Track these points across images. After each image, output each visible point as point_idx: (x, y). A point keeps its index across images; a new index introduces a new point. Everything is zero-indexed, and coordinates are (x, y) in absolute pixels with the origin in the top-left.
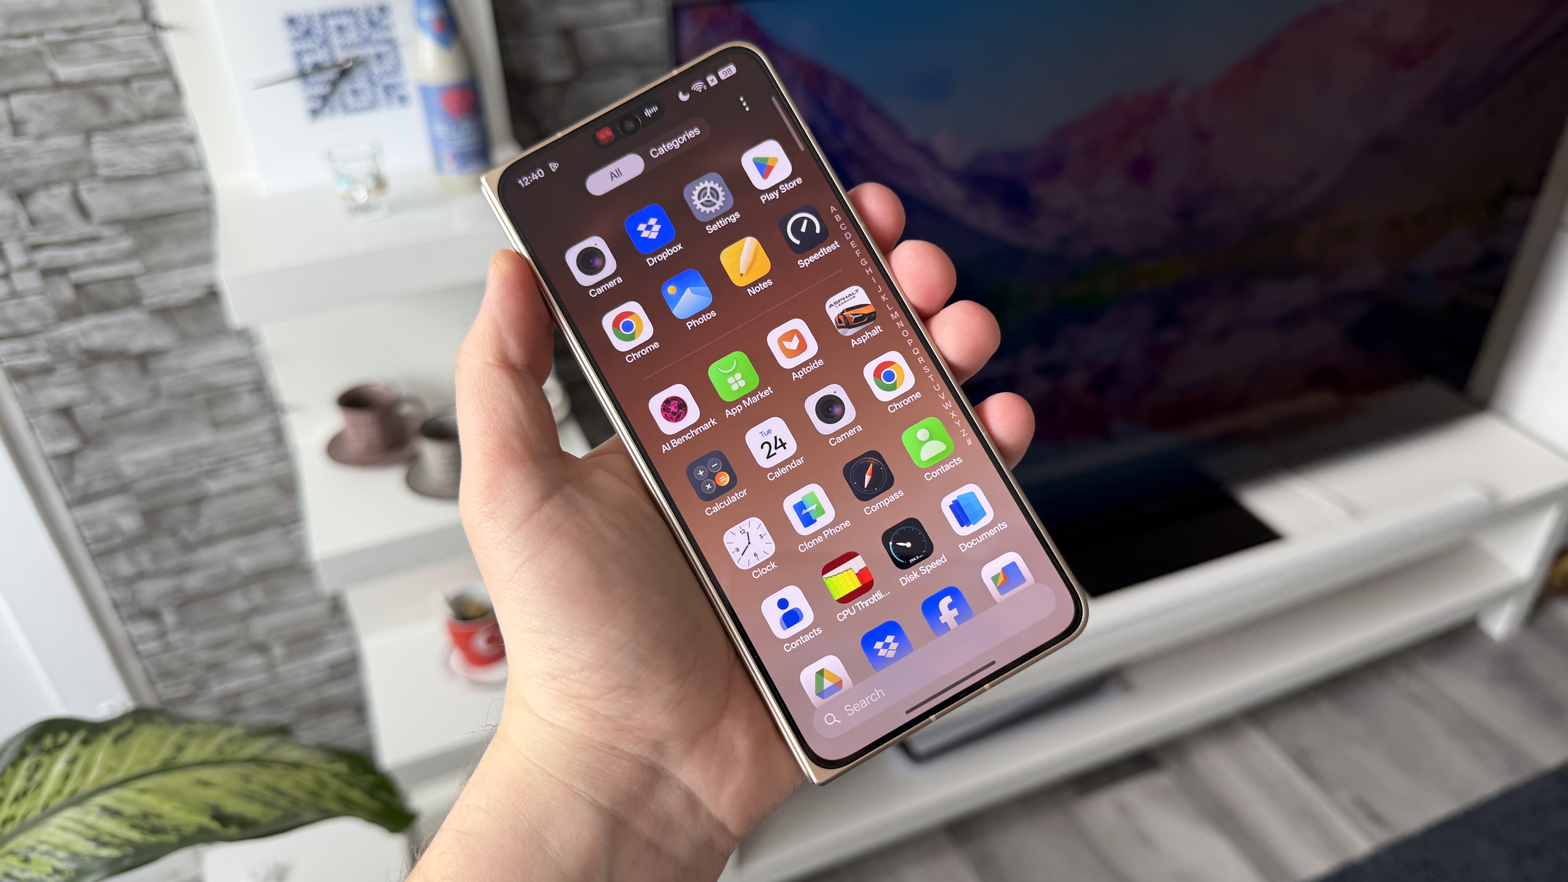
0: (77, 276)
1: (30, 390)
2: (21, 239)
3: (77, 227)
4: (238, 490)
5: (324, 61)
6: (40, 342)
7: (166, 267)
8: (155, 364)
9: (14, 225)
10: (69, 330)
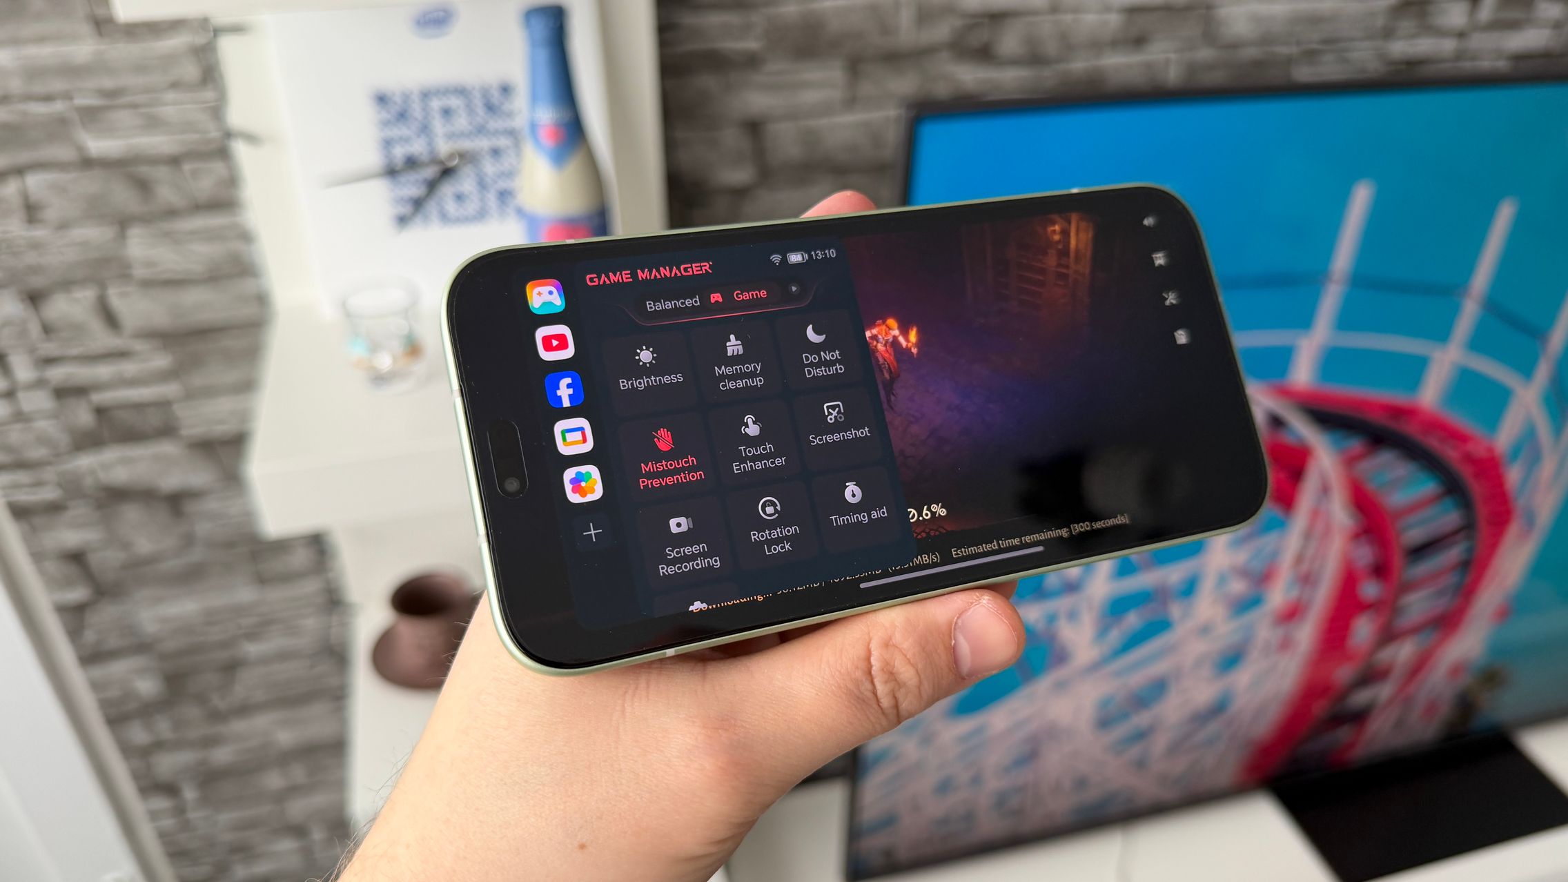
0: (98, 398)
1: (34, 530)
2: (32, 350)
3: (103, 339)
4: (283, 656)
5: (421, 154)
6: (49, 474)
7: (210, 392)
8: (191, 507)
9: (23, 333)
10: (86, 462)
